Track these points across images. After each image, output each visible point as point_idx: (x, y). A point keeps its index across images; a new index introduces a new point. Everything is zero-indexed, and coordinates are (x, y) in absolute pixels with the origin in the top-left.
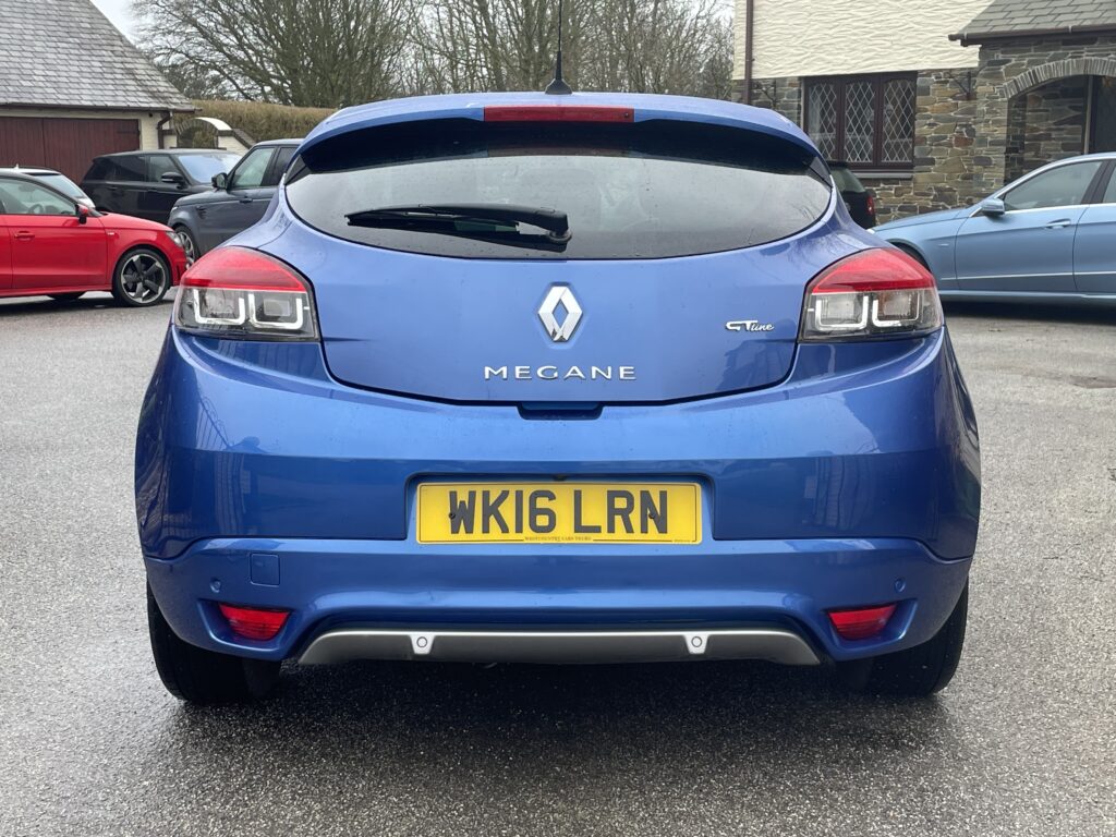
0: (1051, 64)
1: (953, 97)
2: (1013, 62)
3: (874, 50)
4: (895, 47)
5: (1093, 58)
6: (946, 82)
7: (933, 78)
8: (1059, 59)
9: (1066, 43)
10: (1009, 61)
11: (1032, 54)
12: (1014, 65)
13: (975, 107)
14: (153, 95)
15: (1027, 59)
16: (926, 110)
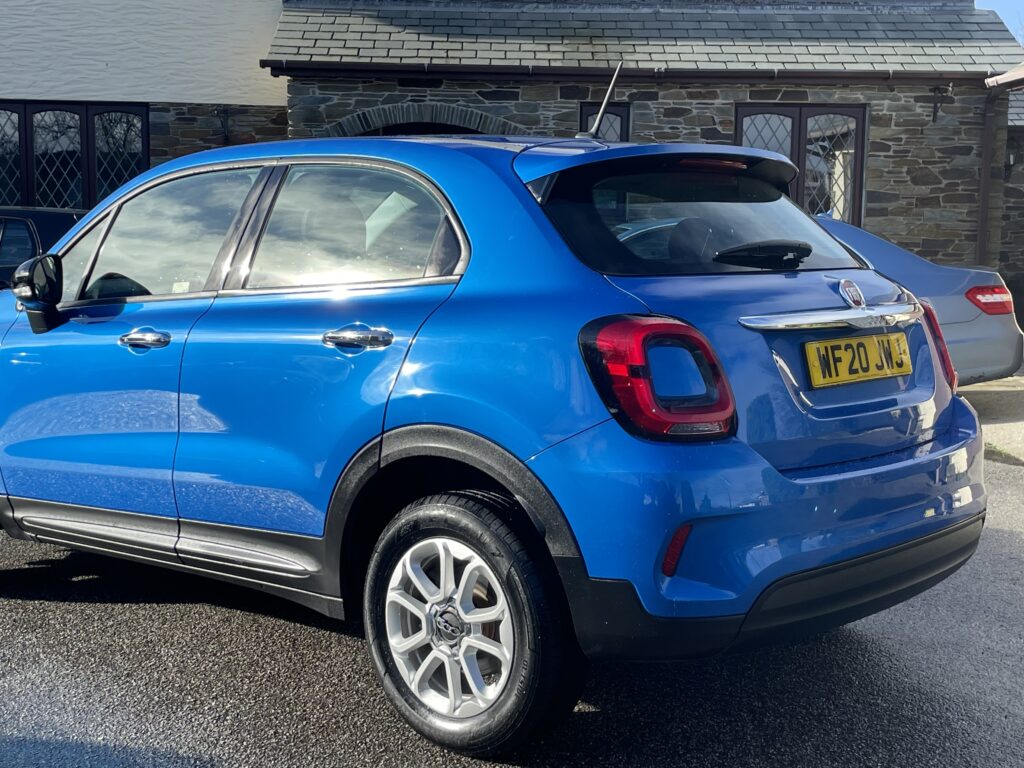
0: (386, 107)
2: (335, 101)
3: (80, 72)
4: (112, 70)
5: (439, 104)
6: (194, 120)
7: (172, 113)
8: (397, 102)
9: (403, 83)
10: (330, 99)
11: (360, 93)
12: (337, 105)
15: (354, 98)
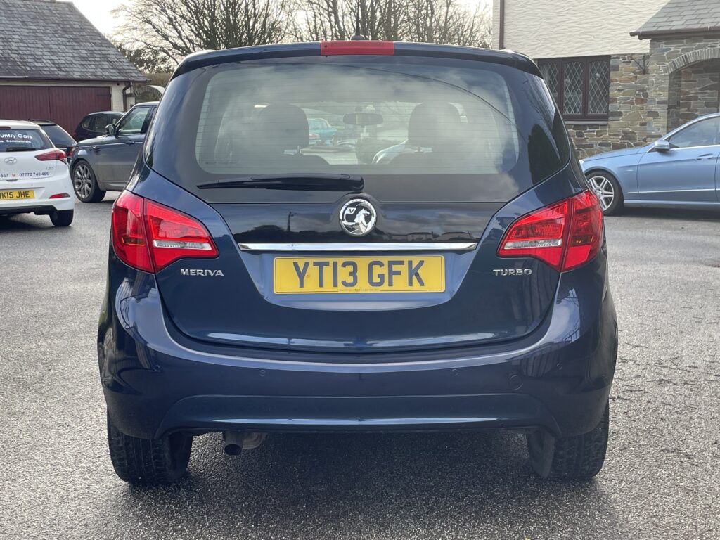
0: (697, 51)
1: (634, 72)
2: (672, 50)
3: (582, 42)
4: (596, 39)
6: (630, 62)
7: (621, 59)
8: (702, 48)
9: (706, 37)
10: (670, 49)
11: (684, 44)
12: (673, 52)
13: (648, 79)
14: (120, 72)
15: (681, 48)
16: (617, 81)
